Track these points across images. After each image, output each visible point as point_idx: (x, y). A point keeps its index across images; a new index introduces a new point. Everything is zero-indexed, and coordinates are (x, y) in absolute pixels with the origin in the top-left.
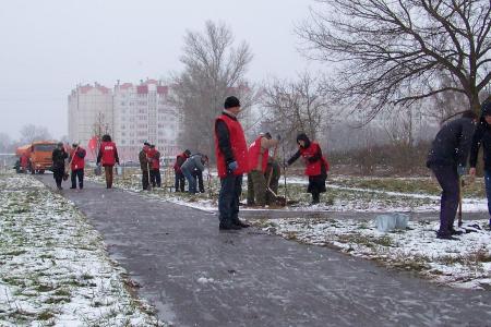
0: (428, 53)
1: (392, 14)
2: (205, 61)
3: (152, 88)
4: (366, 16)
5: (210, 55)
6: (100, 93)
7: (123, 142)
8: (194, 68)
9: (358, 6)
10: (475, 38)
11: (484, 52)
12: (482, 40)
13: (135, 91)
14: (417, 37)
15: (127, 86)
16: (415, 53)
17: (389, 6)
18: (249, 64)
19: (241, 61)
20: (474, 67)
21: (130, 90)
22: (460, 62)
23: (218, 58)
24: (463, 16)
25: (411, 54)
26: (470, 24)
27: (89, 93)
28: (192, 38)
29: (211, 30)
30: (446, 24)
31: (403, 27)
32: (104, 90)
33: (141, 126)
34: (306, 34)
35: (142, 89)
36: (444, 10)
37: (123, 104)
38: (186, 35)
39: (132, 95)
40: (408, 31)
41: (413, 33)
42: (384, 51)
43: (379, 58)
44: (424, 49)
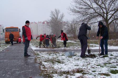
0: (97, 13)
1: (88, 5)
2: (55, 17)
3: (46, 23)
4: (83, 5)
5: (56, 16)
6: (35, 24)
7: (40, 33)
8: (53, 18)
9: (81, 3)
10: (107, 9)
11: (109, 12)
12: (109, 10)
13: (42, 23)
14: (94, 10)
15: (40, 22)
16: (94, 13)
17: (88, 3)
18: (64, 17)
19: (62, 17)
20: (107, 16)
21: (41, 23)
22: (104, 15)
23: (57, 16)
24: (104, 5)
25: (93, 13)
26: (106, 6)
27: (33, 24)
28: (52, 12)
29: (56, 11)
30: (100, 6)
31: (91, 7)
32: (36, 23)
33: (43, 30)
34: (69, 9)
35: (44, 23)
36: (100, 3)
37: (40, 26)
38: (51, 12)
39: (42, 24)
40: (92, 8)
41: (93, 9)
42: (87, 13)
43: (86, 14)
44: (96, 12)
